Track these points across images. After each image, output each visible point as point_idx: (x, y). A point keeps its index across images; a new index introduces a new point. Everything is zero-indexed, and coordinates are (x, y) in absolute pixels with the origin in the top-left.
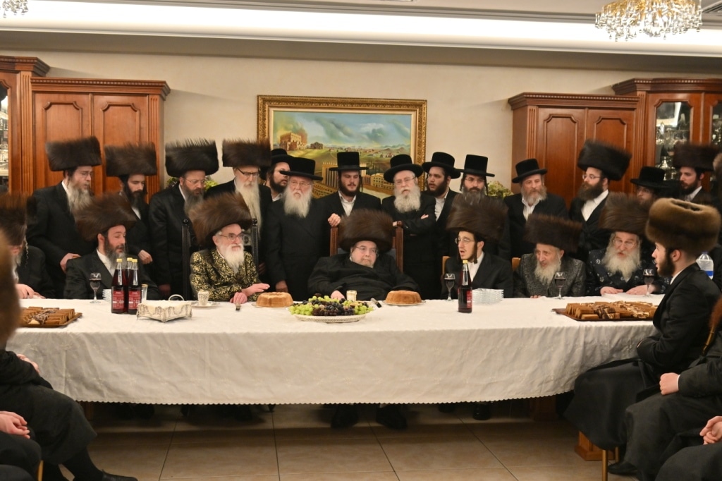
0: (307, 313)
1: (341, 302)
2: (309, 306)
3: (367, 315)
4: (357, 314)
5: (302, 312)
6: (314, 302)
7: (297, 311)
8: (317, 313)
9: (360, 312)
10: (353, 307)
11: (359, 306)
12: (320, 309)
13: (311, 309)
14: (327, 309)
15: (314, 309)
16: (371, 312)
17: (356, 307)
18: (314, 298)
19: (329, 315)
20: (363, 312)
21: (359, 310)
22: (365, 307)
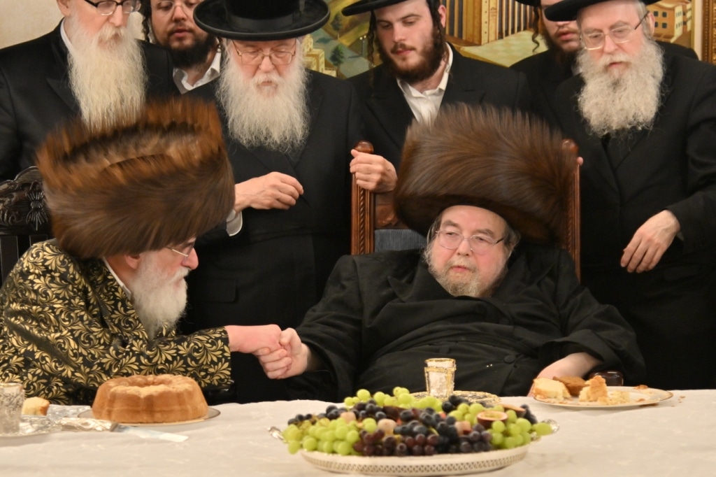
0: (340, 447)
1: (447, 409)
2: (347, 427)
3: (532, 448)
4: (499, 447)
5: (325, 445)
6: (363, 412)
7: (307, 441)
8: (371, 446)
9: (509, 440)
10: (487, 424)
11: (504, 421)
12: (380, 434)
13: (352, 436)
14: (404, 433)
15: (362, 433)
16: (543, 438)
17: (498, 426)
18: (363, 395)
19: (410, 452)
20: (520, 439)
21: (506, 434)
22: (522, 421)
